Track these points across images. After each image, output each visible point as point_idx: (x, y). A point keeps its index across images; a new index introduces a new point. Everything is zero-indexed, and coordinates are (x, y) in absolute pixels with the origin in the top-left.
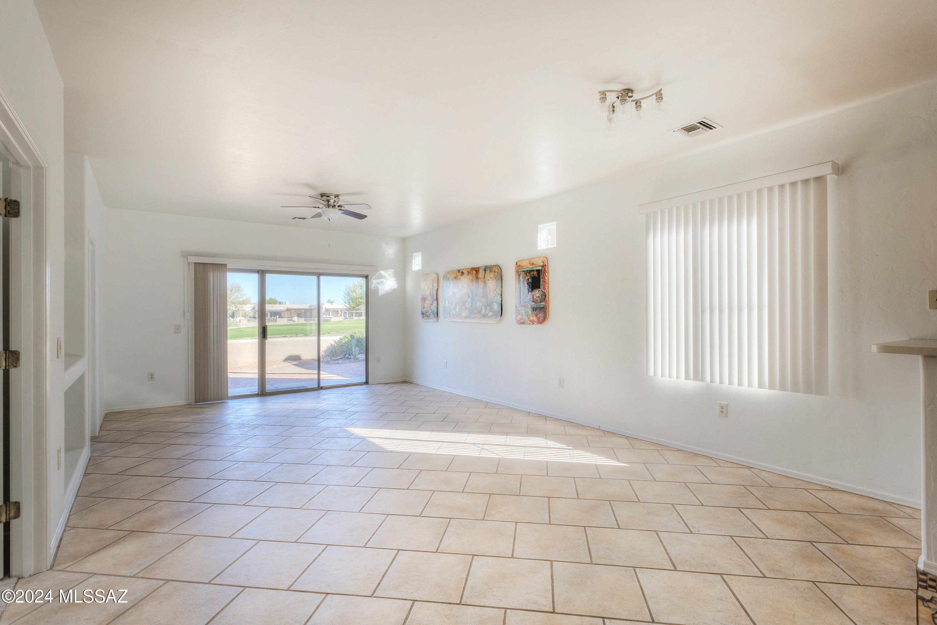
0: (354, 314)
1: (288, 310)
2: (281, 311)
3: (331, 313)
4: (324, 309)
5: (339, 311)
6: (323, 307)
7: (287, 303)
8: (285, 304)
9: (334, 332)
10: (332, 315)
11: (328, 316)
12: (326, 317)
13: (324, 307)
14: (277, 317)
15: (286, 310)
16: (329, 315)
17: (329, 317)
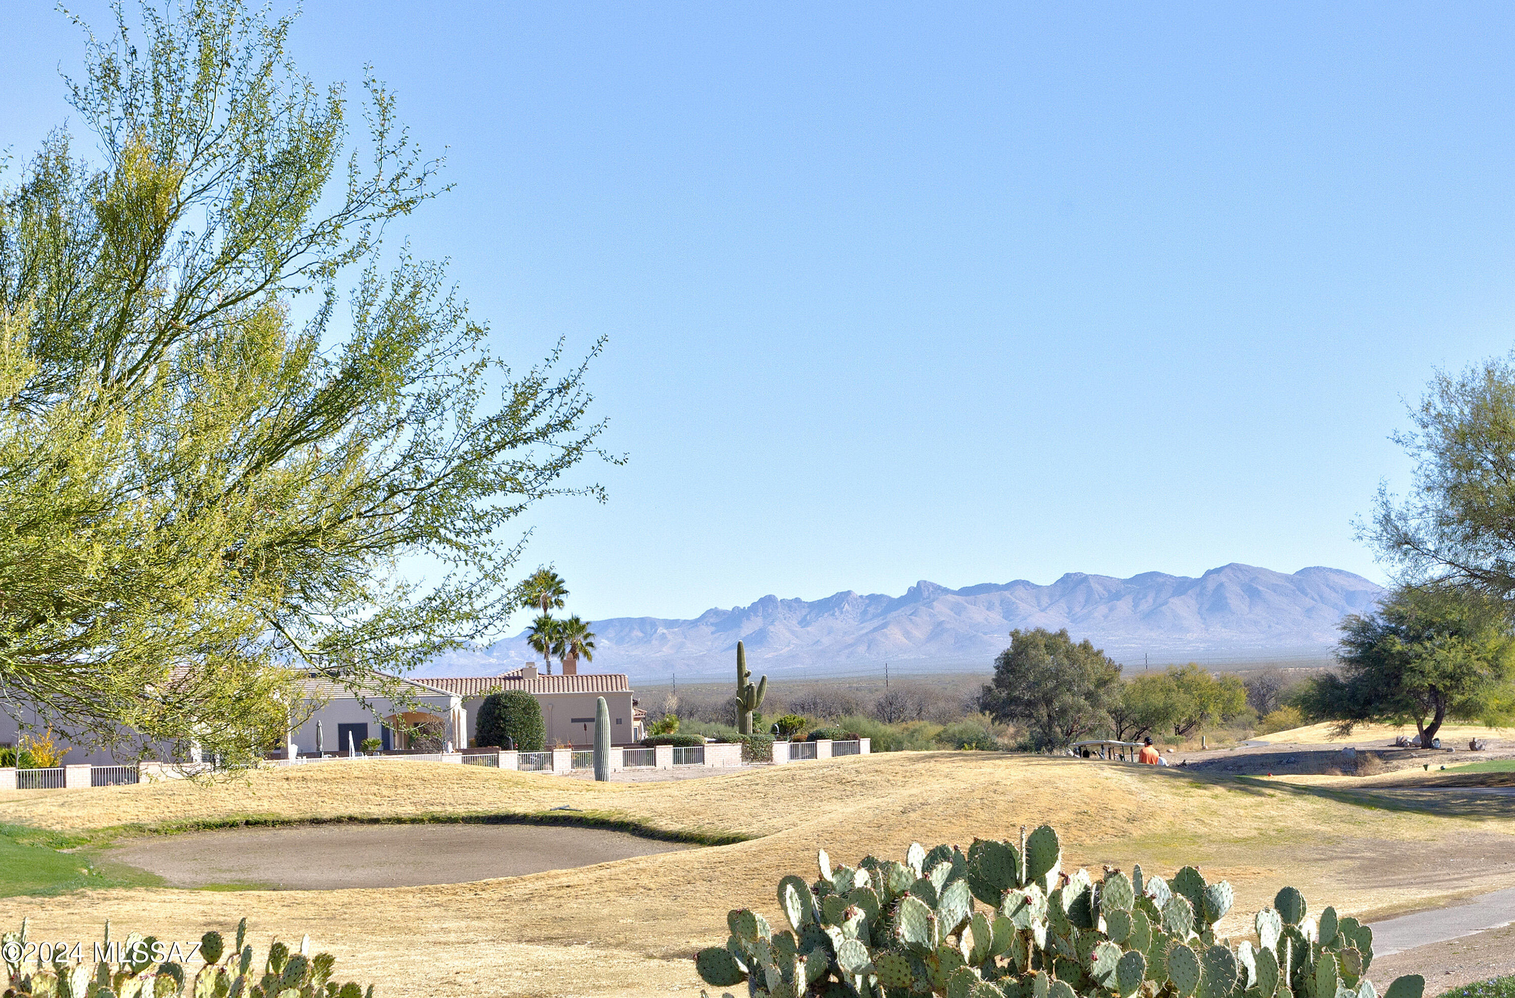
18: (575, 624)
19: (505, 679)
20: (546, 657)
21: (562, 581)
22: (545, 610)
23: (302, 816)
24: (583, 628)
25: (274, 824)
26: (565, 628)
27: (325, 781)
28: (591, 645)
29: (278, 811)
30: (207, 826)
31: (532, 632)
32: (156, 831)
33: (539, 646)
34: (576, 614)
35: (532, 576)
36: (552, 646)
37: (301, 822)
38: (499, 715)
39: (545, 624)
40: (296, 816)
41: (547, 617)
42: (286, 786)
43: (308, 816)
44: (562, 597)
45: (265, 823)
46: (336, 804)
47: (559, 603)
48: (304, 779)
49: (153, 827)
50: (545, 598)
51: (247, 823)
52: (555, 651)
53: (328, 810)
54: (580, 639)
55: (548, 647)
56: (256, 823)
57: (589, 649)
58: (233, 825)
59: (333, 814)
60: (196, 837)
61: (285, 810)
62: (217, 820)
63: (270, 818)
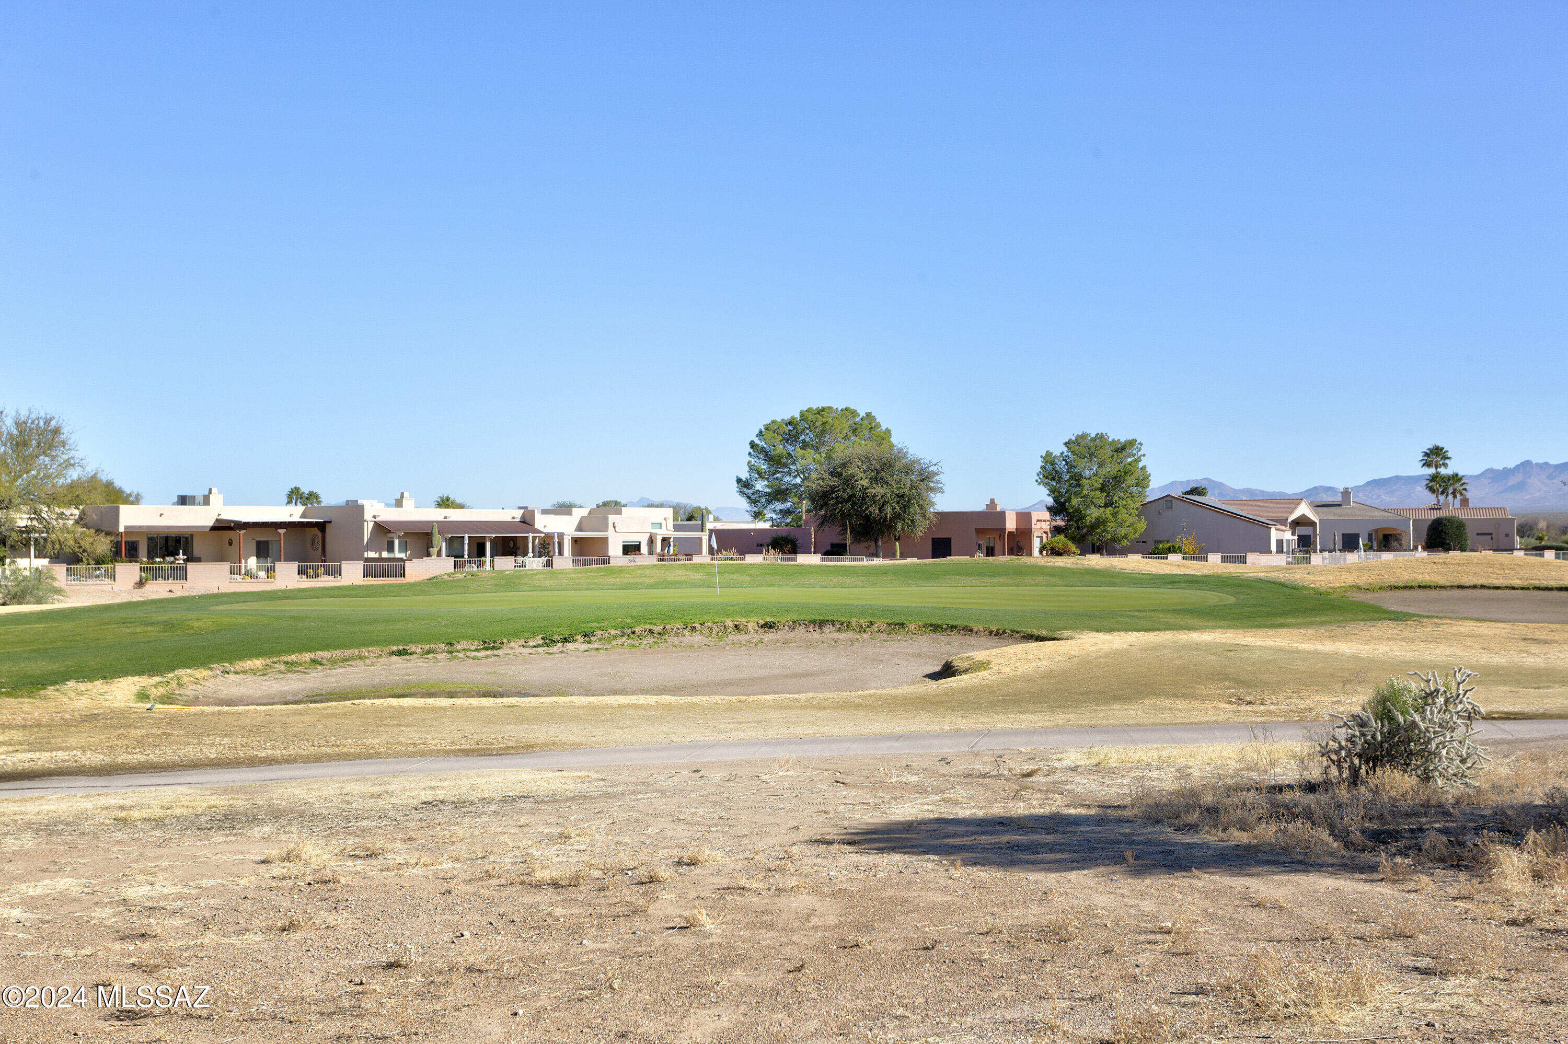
0: (488, 545)
1: (222, 527)
2: (192, 536)
3: (397, 542)
4: (371, 525)
5: (436, 531)
6: (366, 518)
7: (212, 498)
8: (206, 501)
9: (613, 632)
10: (400, 552)
11: (385, 555)
12: (377, 556)
13: (368, 516)
14: (181, 556)
15: (213, 528)
16: (391, 549)
17: (391, 556)
18: (1456, 478)
19: (1430, 509)
20: (1437, 496)
21: (1447, 451)
22: (1436, 469)
23: (1452, 584)
24: (1461, 479)
25: (1435, 587)
26: (1449, 480)
27: (1458, 564)
28: (1465, 489)
29: (1436, 580)
30: (1396, 588)
31: (1428, 482)
32: (1368, 589)
33: (1432, 490)
34: (1456, 471)
35: (1429, 449)
36: (1440, 490)
37: (1452, 587)
38: (1442, 530)
39: (1437, 477)
40: (1448, 584)
41: (1438, 473)
42: (1435, 567)
43: (1455, 584)
44: (1447, 461)
45: (1430, 587)
46: (1470, 578)
47: (1445, 465)
48: (1445, 563)
49: (1366, 587)
50: (1437, 461)
51: (1419, 587)
52: (1442, 493)
53: (1466, 580)
54: (1458, 486)
55: (1438, 491)
56: (1425, 587)
57: (1464, 492)
58: (1411, 587)
59: (1471, 583)
60: (1391, 593)
61: (1441, 581)
62: (1401, 584)
63: (1432, 584)
